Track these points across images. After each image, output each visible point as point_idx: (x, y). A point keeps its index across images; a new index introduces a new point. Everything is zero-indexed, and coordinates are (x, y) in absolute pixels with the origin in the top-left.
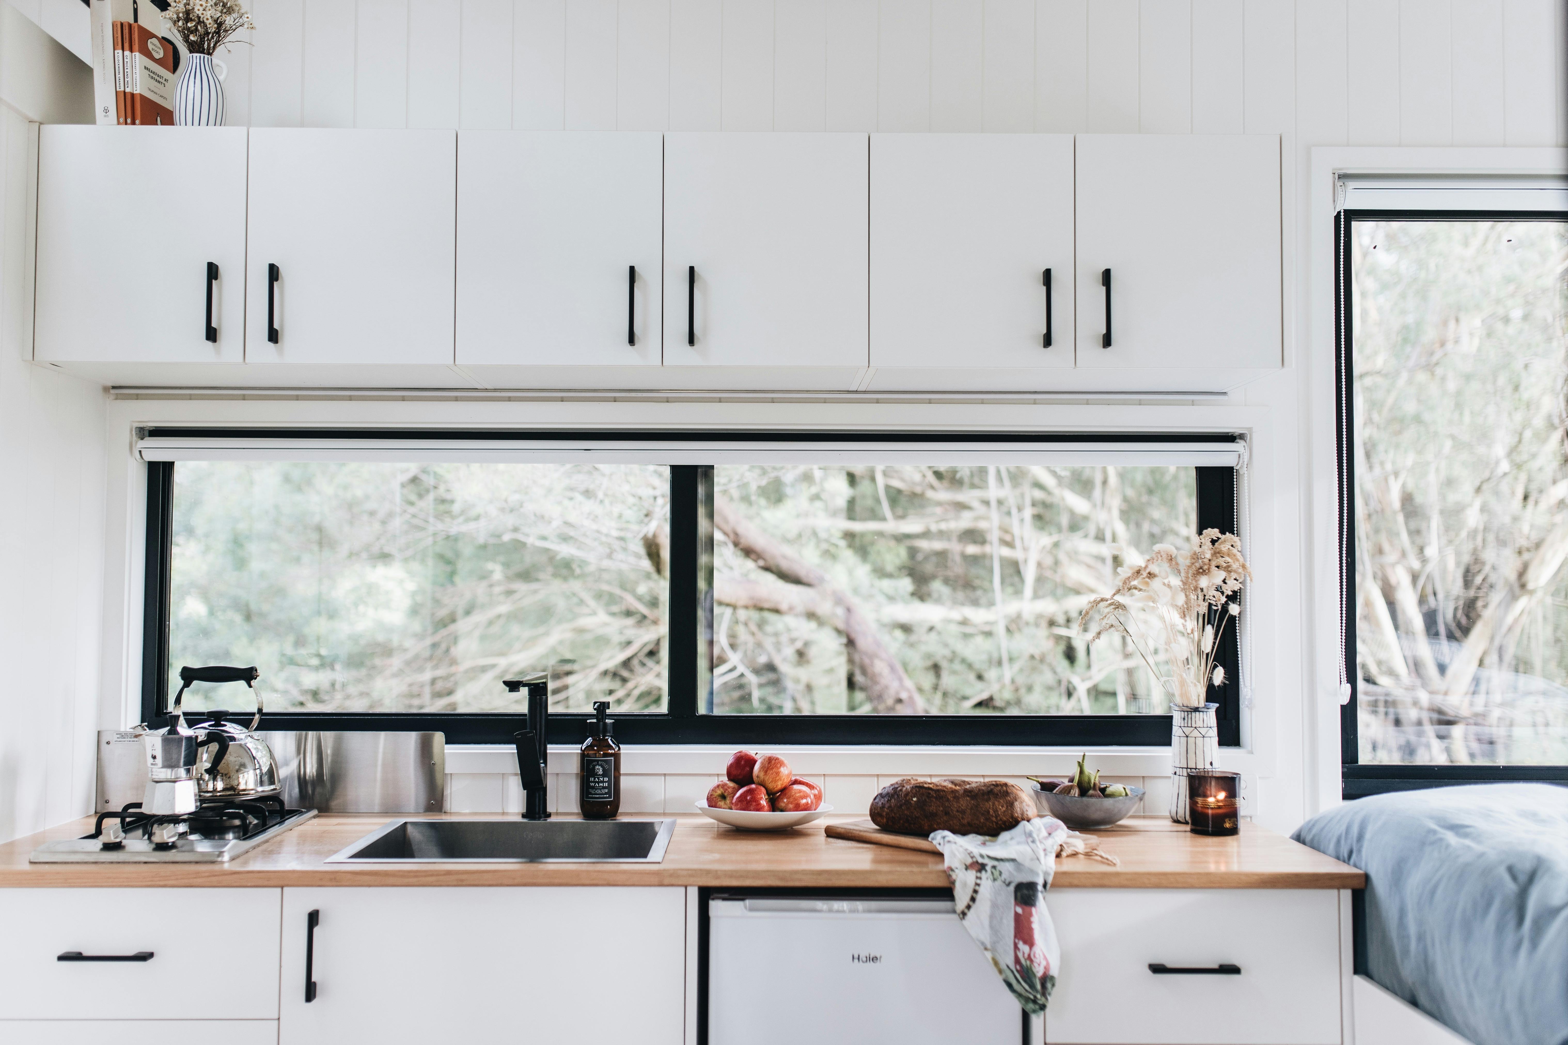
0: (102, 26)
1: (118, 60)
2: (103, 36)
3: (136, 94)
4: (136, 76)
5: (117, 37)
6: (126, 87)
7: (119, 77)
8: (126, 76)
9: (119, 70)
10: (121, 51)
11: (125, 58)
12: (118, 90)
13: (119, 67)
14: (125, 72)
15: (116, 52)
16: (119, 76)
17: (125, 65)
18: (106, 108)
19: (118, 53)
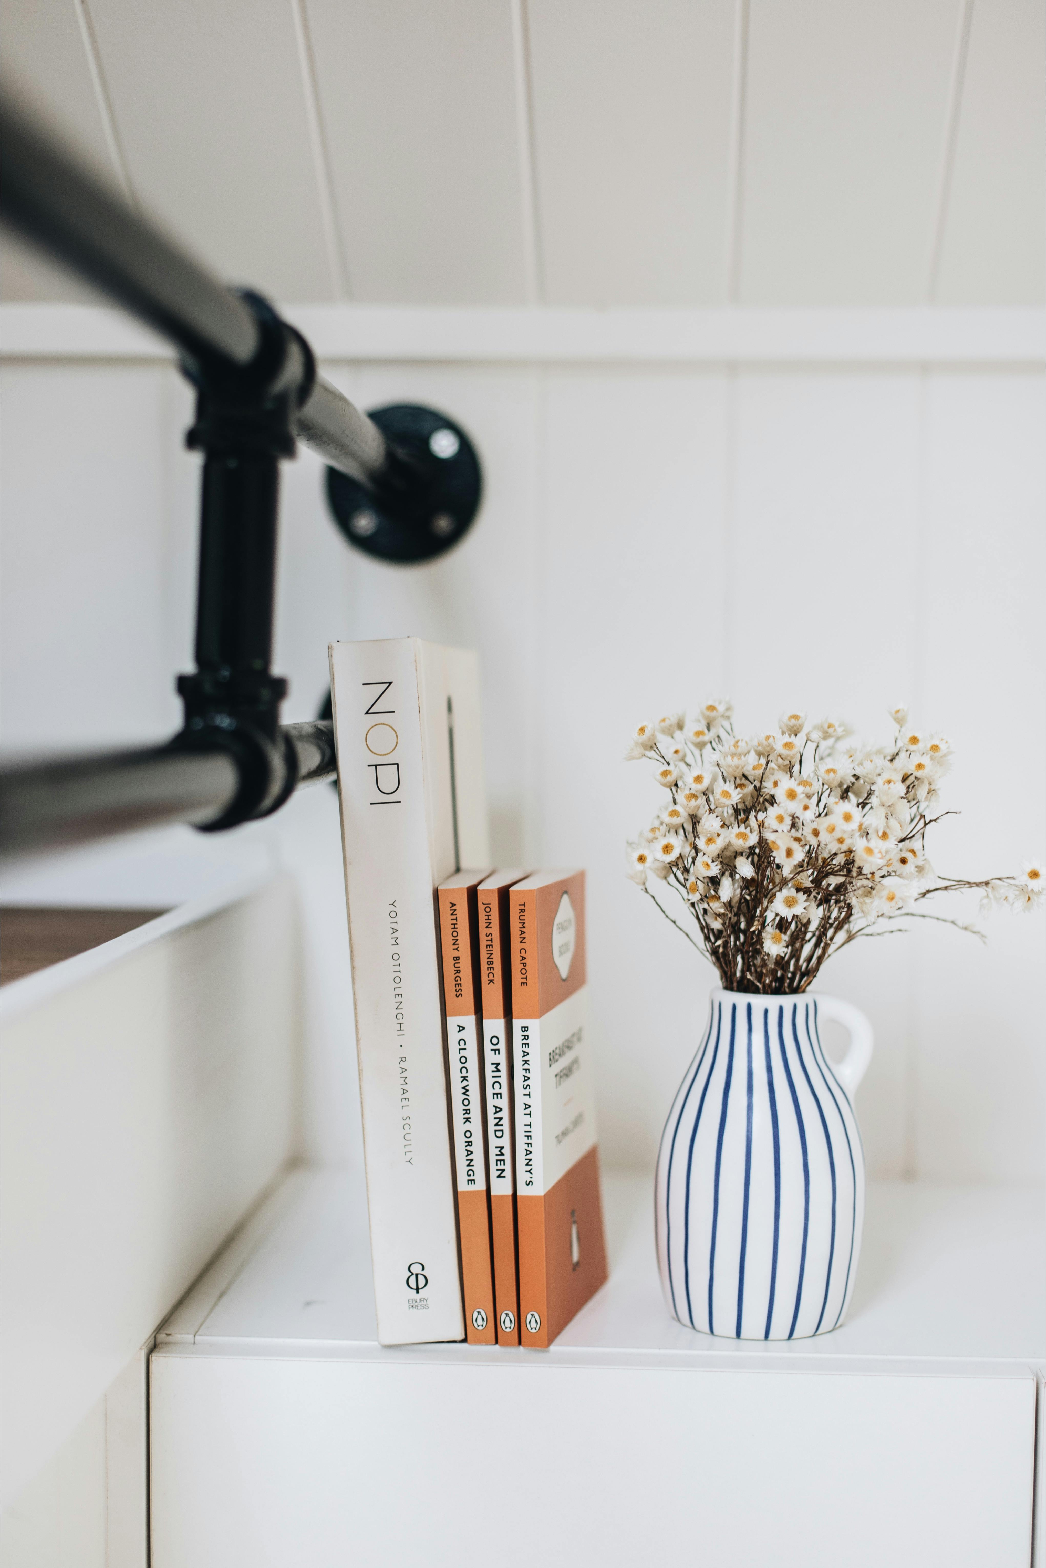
0: (393, 914)
1: (463, 1060)
2: (395, 957)
3: (526, 1198)
4: (527, 1120)
5: (457, 958)
6: (494, 1173)
7: (468, 1134)
8: (491, 1128)
9: (466, 1102)
10: (470, 1021)
11: (488, 1046)
12: (462, 1186)
13: (466, 1090)
14: (491, 1110)
15: (453, 1022)
16: (468, 1126)
17: (489, 1081)
18: (416, 1269)
19: (461, 1029)
